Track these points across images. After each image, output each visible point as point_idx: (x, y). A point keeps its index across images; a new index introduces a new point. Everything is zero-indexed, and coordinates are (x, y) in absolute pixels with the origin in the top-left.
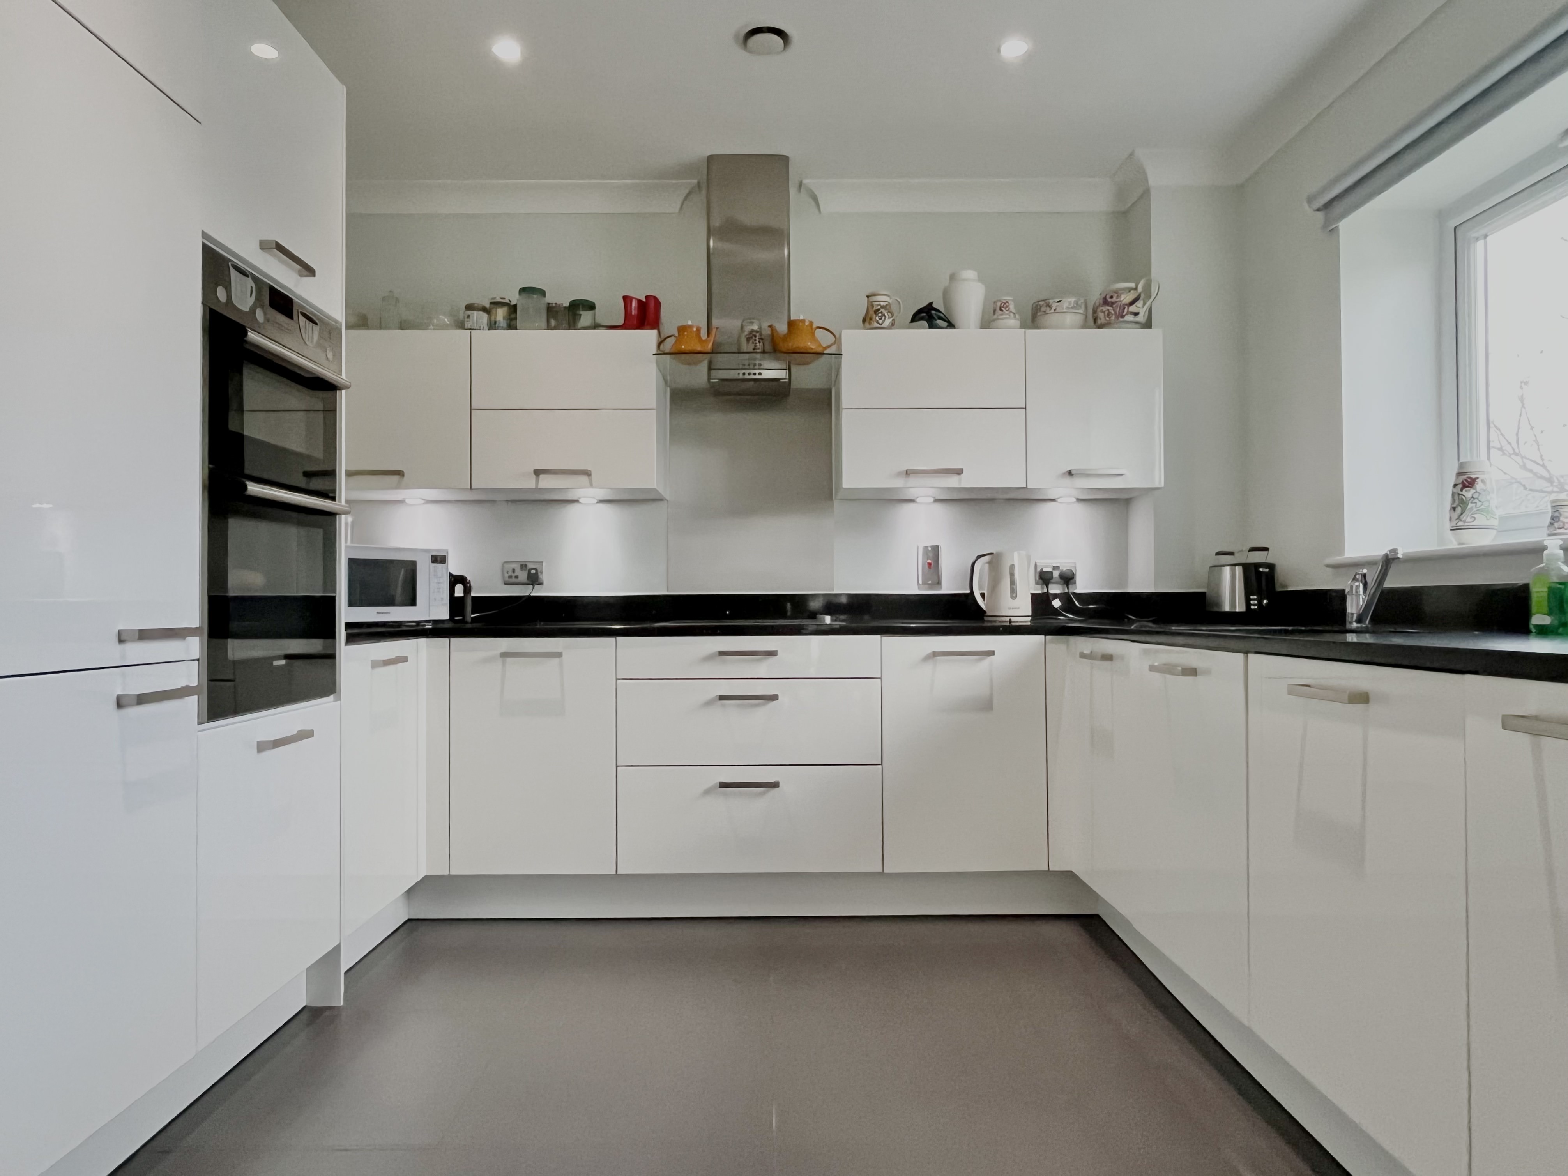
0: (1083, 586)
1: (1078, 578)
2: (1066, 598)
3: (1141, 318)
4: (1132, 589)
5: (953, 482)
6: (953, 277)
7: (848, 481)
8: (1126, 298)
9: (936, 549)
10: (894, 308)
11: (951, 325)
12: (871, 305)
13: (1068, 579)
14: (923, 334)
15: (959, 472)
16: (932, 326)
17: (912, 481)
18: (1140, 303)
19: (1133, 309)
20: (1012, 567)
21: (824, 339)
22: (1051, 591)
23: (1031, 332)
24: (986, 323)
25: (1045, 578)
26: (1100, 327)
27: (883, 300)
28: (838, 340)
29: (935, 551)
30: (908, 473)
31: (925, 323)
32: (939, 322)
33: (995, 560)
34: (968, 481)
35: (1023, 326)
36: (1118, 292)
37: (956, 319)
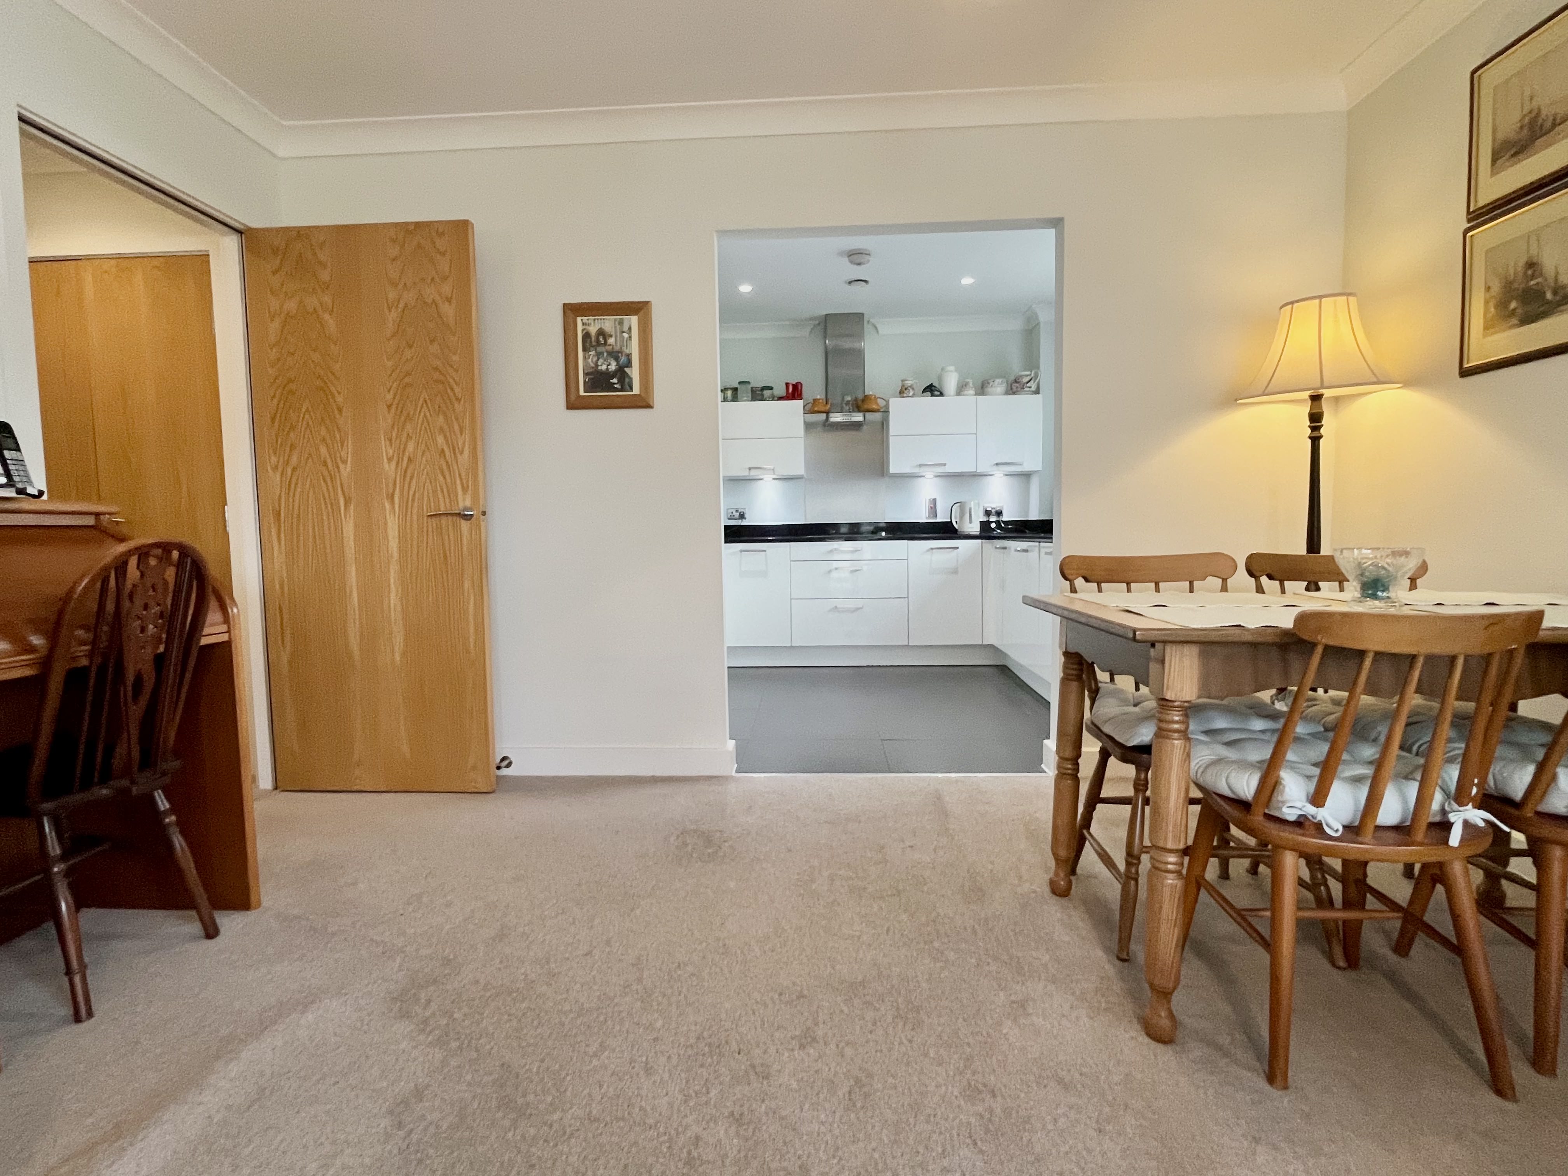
0: (1005, 518)
1: (1004, 513)
2: (998, 523)
3: (1033, 389)
4: (1030, 519)
5: (940, 470)
6: (943, 369)
7: (892, 470)
8: (1025, 380)
9: (935, 500)
10: (914, 386)
11: (941, 394)
12: (903, 386)
13: (999, 513)
14: (928, 399)
15: (945, 465)
16: (932, 395)
17: (922, 469)
18: (1032, 382)
19: (1028, 385)
20: (970, 509)
21: (881, 403)
22: (991, 520)
23: (981, 398)
24: (959, 393)
25: (988, 513)
26: (1014, 393)
27: (909, 383)
28: (888, 402)
29: (934, 501)
30: (920, 466)
31: (929, 393)
32: (936, 393)
33: (962, 504)
34: (949, 469)
35: (976, 394)
36: (1021, 376)
37: (945, 392)
